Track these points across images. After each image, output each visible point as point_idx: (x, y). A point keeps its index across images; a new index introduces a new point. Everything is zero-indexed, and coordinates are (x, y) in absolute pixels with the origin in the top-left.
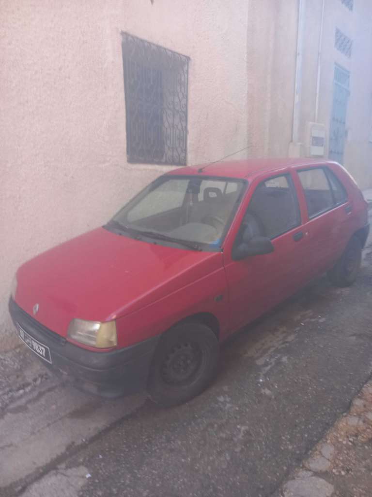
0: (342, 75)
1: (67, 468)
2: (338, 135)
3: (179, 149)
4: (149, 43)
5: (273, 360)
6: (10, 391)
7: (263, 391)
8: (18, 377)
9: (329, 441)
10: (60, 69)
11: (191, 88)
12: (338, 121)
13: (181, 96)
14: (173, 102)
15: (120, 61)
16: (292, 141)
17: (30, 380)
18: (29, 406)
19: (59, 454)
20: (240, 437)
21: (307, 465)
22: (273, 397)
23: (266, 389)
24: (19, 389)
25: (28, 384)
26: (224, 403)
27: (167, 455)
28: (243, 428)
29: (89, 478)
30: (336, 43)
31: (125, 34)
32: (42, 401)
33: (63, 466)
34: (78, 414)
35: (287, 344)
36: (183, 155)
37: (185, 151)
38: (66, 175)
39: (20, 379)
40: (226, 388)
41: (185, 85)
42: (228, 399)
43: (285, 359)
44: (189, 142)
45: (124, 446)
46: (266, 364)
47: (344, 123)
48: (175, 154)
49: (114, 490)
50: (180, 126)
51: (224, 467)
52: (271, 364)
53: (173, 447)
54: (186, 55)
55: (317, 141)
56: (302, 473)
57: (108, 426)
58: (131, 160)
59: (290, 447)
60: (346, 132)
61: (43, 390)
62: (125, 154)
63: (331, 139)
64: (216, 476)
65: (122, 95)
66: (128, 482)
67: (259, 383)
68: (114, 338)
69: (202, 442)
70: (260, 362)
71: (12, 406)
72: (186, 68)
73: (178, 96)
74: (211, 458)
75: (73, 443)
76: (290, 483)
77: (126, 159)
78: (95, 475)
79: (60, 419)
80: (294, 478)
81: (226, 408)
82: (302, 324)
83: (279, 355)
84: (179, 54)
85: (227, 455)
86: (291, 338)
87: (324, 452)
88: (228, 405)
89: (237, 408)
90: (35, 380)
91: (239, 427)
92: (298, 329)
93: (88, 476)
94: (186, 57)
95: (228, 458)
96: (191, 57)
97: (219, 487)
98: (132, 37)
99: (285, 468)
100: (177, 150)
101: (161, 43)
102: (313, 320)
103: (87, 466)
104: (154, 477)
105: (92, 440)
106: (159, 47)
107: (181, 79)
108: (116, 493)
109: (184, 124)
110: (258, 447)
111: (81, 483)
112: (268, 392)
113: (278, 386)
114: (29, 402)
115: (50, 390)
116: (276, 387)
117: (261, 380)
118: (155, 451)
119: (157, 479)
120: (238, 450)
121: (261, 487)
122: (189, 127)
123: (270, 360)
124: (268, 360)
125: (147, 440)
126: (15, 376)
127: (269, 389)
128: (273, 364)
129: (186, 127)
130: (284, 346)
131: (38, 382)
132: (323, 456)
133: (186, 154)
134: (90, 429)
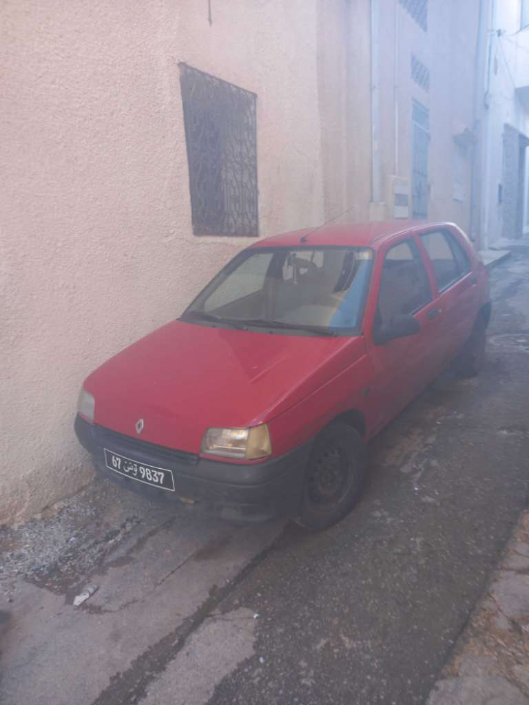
0: (420, 113)
1: (223, 613)
2: (420, 192)
3: (250, 215)
4: (211, 77)
5: (420, 466)
6: (96, 543)
7: (424, 499)
8: (98, 525)
9: (519, 540)
10: (112, 114)
11: (260, 133)
12: (420, 173)
13: (248, 144)
14: (240, 153)
15: (178, 101)
16: (372, 201)
17: (117, 527)
18: (132, 555)
19: (204, 600)
20: (419, 548)
21: (505, 566)
22: (438, 504)
23: (427, 497)
24: (107, 539)
25: (117, 533)
26: (383, 517)
27: (342, 580)
28: (418, 540)
29: (257, 617)
30: (413, 73)
31: (182, 65)
32: (149, 546)
33: (217, 612)
34: (205, 554)
35: (431, 447)
36: (254, 222)
37: (256, 217)
38: (125, 255)
39: (102, 527)
40: (377, 502)
41: (252, 130)
42: (386, 513)
43: (434, 463)
44: (260, 205)
45: (282, 579)
46: (415, 471)
47: (426, 176)
48: (246, 221)
49: (296, 624)
50: (249, 186)
51: (415, 580)
52: (420, 470)
53: (344, 571)
54: (252, 91)
55: (401, 200)
56: (503, 574)
57: (249, 562)
58: (198, 232)
59: (480, 551)
60: (429, 187)
61: (142, 535)
62: (191, 225)
63: (413, 196)
64: (410, 592)
65: (183, 146)
66: (308, 614)
67: (415, 491)
68: (266, 446)
69: (376, 561)
70: (405, 469)
71: (109, 559)
72: (252, 108)
73: (246, 145)
74: (395, 575)
75: (215, 586)
76: (495, 586)
77: (192, 231)
78: (263, 614)
79: (184, 563)
80: (496, 581)
81: (388, 522)
82: (438, 423)
83: (426, 460)
84: (245, 91)
85: (412, 569)
86: (432, 440)
87: (518, 550)
88: (389, 520)
89: (402, 521)
90: (123, 526)
91: (412, 539)
92: (435, 429)
93: (256, 616)
94: (252, 93)
95: (415, 572)
96: (257, 93)
97: (418, 602)
98: (192, 69)
99: (482, 572)
100: (247, 215)
101: (224, 77)
102: (449, 417)
103: (247, 607)
104: (337, 604)
105: (238, 579)
106: (221, 82)
107: (248, 123)
108: (299, 626)
109: (254, 182)
110: (444, 556)
111: (251, 624)
112: (430, 500)
113: (438, 492)
114: (131, 551)
115: (151, 534)
116: (437, 493)
117: (416, 489)
118: (324, 578)
119: (342, 605)
120: (422, 562)
121: (465, 593)
122: (259, 185)
123: (417, 465)
124: (414, 466)
125: (307, 569)
126: (94, 525)
127: (430, 496)
128: (423, 469)
129: (256, 186)
130: (426, 449)
131: (129, 527)
132: (520, 555)
133: (257, 221)
134: (228, 569)
